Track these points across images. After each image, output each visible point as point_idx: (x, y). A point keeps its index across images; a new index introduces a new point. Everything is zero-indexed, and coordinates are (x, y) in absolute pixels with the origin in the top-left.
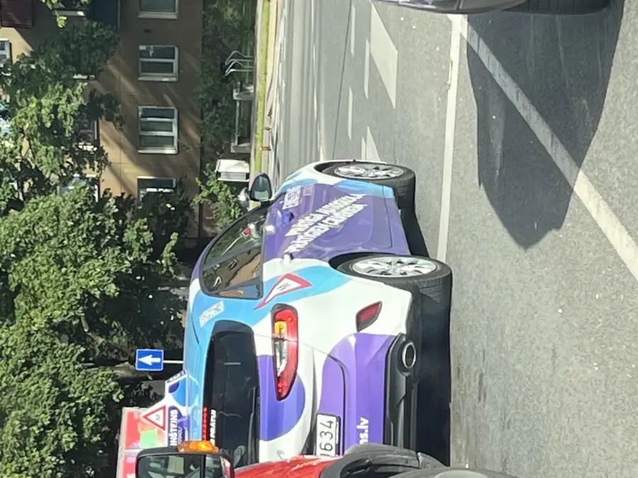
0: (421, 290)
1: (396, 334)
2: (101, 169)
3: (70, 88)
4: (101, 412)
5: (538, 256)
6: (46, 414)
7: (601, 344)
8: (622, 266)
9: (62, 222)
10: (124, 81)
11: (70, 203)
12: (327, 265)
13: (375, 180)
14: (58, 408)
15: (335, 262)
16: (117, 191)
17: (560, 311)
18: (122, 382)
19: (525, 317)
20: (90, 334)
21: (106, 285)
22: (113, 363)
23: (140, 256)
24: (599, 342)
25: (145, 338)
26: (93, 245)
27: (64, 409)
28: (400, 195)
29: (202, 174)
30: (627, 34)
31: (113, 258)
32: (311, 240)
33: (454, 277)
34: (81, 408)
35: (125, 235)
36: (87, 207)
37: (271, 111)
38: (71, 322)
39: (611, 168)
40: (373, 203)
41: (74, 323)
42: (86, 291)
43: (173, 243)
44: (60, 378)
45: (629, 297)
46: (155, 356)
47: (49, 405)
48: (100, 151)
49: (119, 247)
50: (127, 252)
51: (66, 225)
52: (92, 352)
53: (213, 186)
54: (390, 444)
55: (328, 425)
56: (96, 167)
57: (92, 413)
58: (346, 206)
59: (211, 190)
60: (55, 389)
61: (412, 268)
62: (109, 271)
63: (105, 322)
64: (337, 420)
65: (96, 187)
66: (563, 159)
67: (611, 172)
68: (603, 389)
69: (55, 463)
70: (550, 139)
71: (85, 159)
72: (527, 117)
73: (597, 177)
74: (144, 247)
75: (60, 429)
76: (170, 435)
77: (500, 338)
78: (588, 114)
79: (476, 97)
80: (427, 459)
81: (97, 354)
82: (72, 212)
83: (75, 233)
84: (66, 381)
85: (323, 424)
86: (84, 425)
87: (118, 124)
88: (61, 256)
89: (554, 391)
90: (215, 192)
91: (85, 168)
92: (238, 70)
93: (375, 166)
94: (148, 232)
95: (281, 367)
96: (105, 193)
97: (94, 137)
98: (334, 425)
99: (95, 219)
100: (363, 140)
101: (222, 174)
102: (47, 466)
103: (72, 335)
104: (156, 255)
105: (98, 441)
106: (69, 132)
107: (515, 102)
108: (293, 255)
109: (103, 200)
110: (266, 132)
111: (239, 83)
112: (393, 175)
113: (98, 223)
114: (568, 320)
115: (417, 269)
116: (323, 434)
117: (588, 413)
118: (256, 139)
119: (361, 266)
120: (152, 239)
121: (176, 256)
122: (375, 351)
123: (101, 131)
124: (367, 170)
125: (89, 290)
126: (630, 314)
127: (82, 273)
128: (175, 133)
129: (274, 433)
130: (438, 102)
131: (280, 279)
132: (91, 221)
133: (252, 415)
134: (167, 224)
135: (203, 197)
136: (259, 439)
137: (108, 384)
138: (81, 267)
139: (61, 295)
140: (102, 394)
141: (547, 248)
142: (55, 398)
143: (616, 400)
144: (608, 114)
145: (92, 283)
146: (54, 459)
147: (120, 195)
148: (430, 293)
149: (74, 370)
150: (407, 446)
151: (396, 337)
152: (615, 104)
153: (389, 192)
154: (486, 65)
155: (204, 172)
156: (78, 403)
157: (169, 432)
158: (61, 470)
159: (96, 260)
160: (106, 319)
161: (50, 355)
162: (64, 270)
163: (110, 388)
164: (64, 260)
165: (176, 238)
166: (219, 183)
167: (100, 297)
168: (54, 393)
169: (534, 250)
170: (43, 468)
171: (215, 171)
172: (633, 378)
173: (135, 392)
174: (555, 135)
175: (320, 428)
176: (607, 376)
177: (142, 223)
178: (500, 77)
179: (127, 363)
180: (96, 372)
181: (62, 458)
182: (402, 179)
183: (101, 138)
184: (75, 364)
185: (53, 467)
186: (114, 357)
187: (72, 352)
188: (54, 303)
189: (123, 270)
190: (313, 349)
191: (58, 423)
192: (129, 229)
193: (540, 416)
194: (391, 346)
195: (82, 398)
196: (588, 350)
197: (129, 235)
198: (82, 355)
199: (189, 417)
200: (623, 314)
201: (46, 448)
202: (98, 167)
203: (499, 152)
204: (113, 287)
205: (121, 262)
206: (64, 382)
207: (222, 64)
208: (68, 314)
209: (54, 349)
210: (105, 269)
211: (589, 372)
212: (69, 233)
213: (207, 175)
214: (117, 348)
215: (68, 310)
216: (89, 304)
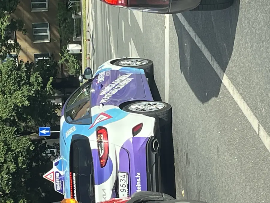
0: (159, 116)
1: (150, 136)
2: (18, 52)
3: (2, 18)
4: (26, 155)
5: (208, 107)
6: (2, 157)
7: (238, 150)
8: (245, 118)
9: (3, 76)
10: (25, 12)
11: (6, 67)
12: (118, 108)
13: (137, 67)
14: (8, 155)
15: (122, 106)
16: (25, 60)
17: (219, 132)
18: (33, 141)
19: (204, 132)
20: (19, 122)
21: (24, 102)
22: (30, 133)
23: (37, 88)
24: (237, 149)
25: (42, 122)
26: (17, 85)
27: (10, 155)
28: (147, 72)
29: (61, 51)
30: (242, 18)
31: (26, 90)
32: (111, 96)
33: (172, 109)
34: (17, 154)
35: (30, 79)
36: (14, 69)
37: (89, 23)
38: (10, 118)
39: (238, 75)
40: (136, 77)
41: (12, 118)
42: (15, 105)
43: (51, 81)
44: (7, 142)
45: (249, 132)
46: (47, 130)
47: (3, 153)
48: (17, 44)
49: (29, 85)
50: (32, 87)
51: (5, 77)
52: (20, 129)
53: (66, 56)
54: (150, 191)
55: (123, 176)
56: (16, 51)
57: (22, 155)
58: (124, 80)
59: (66, 58)
60: (5, 147)
61: (154, 107)
62: (25, 95)
63: (25, 116)
64: (127, 175)
65: (17, 59)
66: (217, 67)
67: (238, 77)
68: (240, 169)
69: (8, 178)
70: (211, 58)
71: (11, 48)
72: (200, 46)
73: (232, 78)
74: (39, 84)
75: (9, 163)
76: (57, 183)
77: (194, 139)
78: (226, 50)
79: (177, 34)
80: (167, 197)
81: (22, 130)
82: (7, 71)
83: (9, 80)
84: (10, 143)
85: (121, 176)
86: (19, 161)
87: (24, 32)
88: (4, 90)
89: (219, 166)
90: (67, 58)
91: (11, 52)
92: (74, 6)
93: (136, 60)
94: (41, 77)
95: (102, 154)
96: (21, 62)
97: (14, 38)
98: (125, 177)
99: (17, 74)
100: (130, 43)
101: (70, 50)
102: (4, 180)
103: (11, 123)
104: (44, 86)
105: (25, 167)
106: (4, 37)
107: (194, 39)
108: (104, 104)
109: (20, 65)
110: (87, 33)
111: (75, 11)
112: (143, 64)
113: (19, 76)
114: (223, 137)
115: (157, 107)
116: (121, 181)
117: (234, 178)
118: (83, 35)
119: (133, 107)
120: (42, 80)
121: (53, 87)
122: (141, 145)
123: (17, 35)
124: (132, 62)
125: (17, 104)
126: (250, 139)
127: (13, 97)
128: (48, 33)
129: (101, 182)
130: (161, 33)
131: (99, 115)
132: (16, 75)
133: (91, 175)
134: (48, 73)
135: (63, 61)
136: (94, 185)
137: (28, 143)
138: (13, 95)
139: (5, 107)
140: (26, 147)
141: (212, 105)
142: (6, 151)
143: (246, 175)
144: (235, 52)
145: (18, 101)
146: (7, 176)
147: (27, 62)
148: (163, 117)
149: (13, 138)
150: (157, 191)
151: (150, 138)
152: (238, 48)
153: (142, 71)
154: (181, 21)
155: (62, 50)
156: (16, 152)
157: (56, 182)
158: (11, 181)
159: (19, 91)
160: (25, 115)
161: (2, 133)
162: (5, 96)
163: (29, 145)
164: (5, 92)
165: (52, 79)
166: (69, 55)
167: (22, 107)
168: (5, 148)
169: (206, 104)
170: (3, 180)
171: (67, 50)
172: (252, 167)
173: (40, 145)
174: (212, 57)
175: (120, 178)
176: (241, 164)
177: (38, 74)
178: (187, 27)
179: (35, 133)
180: (22, 138)
181: (10, 175)
182: (148, 65)
183: (17, 38)
184: (13, 135)
185: (7, 180)
186: (29, 130)
187: (12, 130)
188: (2, 111)
189: (31, 95)
190: (115, 145)
191: (8, 161)
192: (32, 76)
193: (213, 175)
194: (148, 141)
195: (17, 150)
196: (233, 151)
197: (32, 79)
198: (16, 131)
199: (64, 176)
200: (247, 138)
201: (3, 172)
202: (17, 51)
203: (189, 60)
204: (27, 102)
205: (29, 91)
206: (9, 143)
207: (67, 3)
208: (9, 115)
209: (4, 130)
210: (23, 94)
211: (233, 160)
212: (7, 80)
213: (63, 51)
214: (30, 127)
215: (9, 113)
216: (17, 110)
